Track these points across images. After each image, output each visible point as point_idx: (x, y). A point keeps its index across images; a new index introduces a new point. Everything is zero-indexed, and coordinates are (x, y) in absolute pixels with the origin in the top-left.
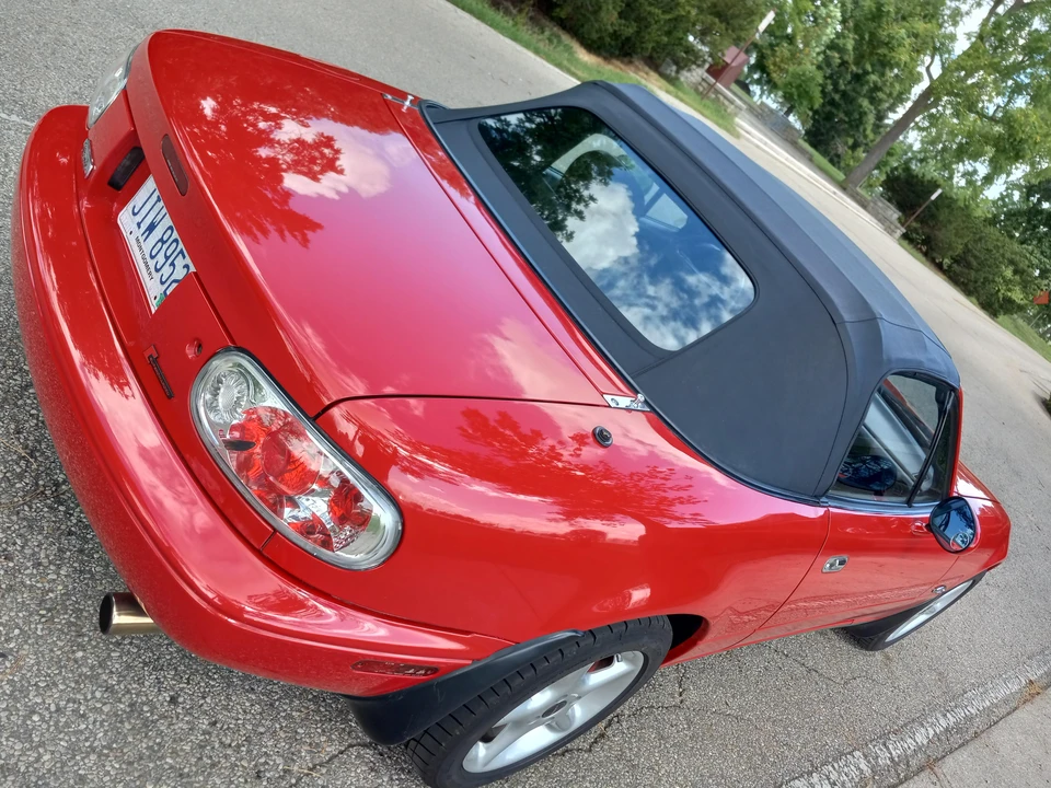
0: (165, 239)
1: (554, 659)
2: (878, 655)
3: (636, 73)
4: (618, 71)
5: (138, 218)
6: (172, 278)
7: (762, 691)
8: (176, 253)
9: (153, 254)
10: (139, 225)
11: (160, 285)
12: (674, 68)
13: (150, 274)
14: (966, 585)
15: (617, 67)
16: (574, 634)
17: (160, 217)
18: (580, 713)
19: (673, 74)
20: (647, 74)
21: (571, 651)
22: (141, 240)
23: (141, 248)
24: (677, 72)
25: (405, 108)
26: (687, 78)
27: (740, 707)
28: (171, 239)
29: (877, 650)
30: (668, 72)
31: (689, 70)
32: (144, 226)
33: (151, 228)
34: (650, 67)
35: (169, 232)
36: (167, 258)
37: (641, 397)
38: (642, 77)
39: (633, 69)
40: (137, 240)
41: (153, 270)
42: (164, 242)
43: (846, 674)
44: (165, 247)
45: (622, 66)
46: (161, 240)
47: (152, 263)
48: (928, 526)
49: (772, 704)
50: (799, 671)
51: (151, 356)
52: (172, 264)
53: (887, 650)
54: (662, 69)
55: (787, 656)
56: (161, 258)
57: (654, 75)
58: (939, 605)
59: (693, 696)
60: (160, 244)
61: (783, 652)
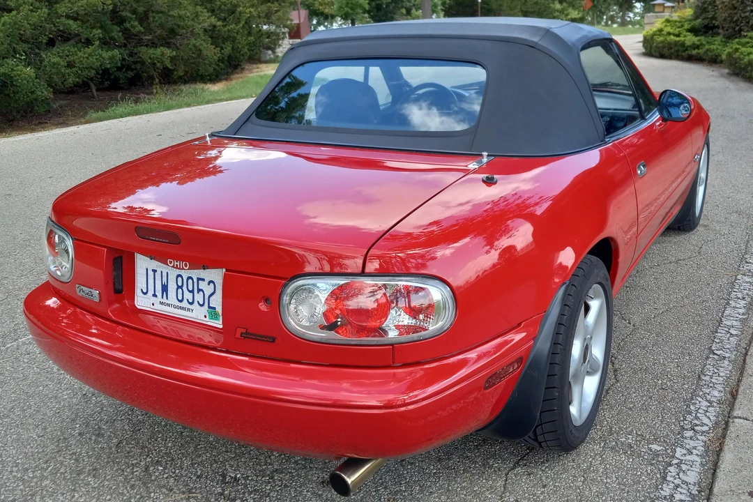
0: (180, 284)
1: (566, 312)
2: (699, 228)
3: (253, 73)
4: (241, 80)
5: (151, 292)
6: (207, 297)
7: (665, 290)
8: (196, 284)
9: (180, 298)
10: (155, 295)
11: (202, 308)
12: (270, 52)
13: (189, 310)
14: (705, 149)
15: (238, 78)
16: (564, 286)
17: (165, 279)
18: (598, 352)
19: (272, 56)
20: (258, 68)
21: (571, 301)
22: (164, 300)
23: (168, 305)
24: (274, 52)
25: (209, 142)
26: (282, 52)
27: (664, 305)
28: (185, 281)
29: (697, 226)
30: (268, 58)
31: (280, 45)
32: (159, 293)
33: (165, 288)
34: (256, 63)
35: (180, 279)
36: (192, 292)
37: (485, 154)
38: (258, 72)
39: (247, 72)
40: (162, 303)
41: (189, 306)
42: (181, 287)
43: (695, 249)
44: (185, 288)
45: (240, 75)
46: (178, 287)
47: (185, 304)
48: (663, 121)
49: (677, 291)
50: (672, 267)
51: (242, 333)
52: (199, 290)
53: (701, 222)
54: (263, 59)
55: (658, 265)
56: (188, 296)
57: (263, 66)
58: (703, 175)
59: (636, 319)
60: (180, 290)
61: (655, 265)
